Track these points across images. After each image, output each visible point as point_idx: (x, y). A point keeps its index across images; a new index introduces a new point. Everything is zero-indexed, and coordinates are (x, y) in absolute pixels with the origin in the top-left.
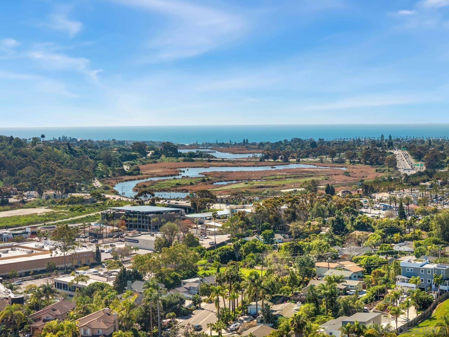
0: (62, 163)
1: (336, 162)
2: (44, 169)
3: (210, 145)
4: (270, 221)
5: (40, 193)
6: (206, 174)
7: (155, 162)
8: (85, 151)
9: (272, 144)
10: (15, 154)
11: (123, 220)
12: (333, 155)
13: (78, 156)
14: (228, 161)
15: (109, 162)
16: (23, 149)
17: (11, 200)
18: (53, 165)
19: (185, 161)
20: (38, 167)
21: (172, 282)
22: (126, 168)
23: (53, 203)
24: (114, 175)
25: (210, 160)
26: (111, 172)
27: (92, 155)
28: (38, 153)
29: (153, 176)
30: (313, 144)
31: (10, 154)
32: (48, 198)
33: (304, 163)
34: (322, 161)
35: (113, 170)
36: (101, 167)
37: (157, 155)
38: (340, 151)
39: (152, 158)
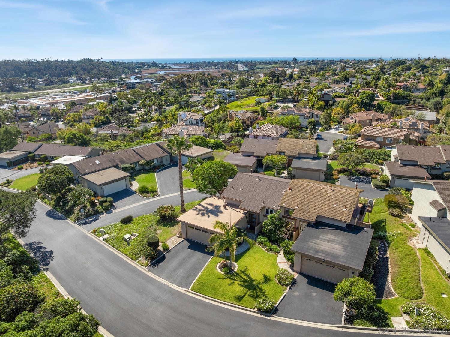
0: (110, 69)
1: (217, 69)
2: (101, 70)
3: (172, 64)
4: (180, 83)
5: (99, 79)
6: (167, 73)
7: (148, 69)
8: (120, 64)
9: (194, 63)
10: (90, 65)
11: (125, 85)
12: (215, 66)
13: (117, 66)
14: (177, 69)
15: (129, 69)
16: (93, 63)
17: (87, 82)
18: (105, 69)
19: (160, 69)
20: (99, 70)
21: (133, 102)
22: (136, 71)
23: (103, 82)
24: (131, 73)
25: (170, 68)
26: (130, 72)
27: (122, 66)
28: (99, 65)
29: (146, 73)
30: (209, 62)
31: (88, 65)
32: (102, 81)
33: (205, 69)
34: (211, 68)
35: (131, 71)
36: (126, 70)
37: (150, 66)
38: (218, 65)
39: (147, 67)
